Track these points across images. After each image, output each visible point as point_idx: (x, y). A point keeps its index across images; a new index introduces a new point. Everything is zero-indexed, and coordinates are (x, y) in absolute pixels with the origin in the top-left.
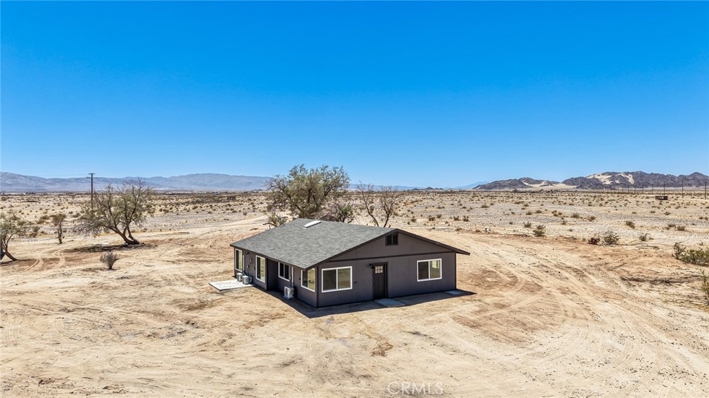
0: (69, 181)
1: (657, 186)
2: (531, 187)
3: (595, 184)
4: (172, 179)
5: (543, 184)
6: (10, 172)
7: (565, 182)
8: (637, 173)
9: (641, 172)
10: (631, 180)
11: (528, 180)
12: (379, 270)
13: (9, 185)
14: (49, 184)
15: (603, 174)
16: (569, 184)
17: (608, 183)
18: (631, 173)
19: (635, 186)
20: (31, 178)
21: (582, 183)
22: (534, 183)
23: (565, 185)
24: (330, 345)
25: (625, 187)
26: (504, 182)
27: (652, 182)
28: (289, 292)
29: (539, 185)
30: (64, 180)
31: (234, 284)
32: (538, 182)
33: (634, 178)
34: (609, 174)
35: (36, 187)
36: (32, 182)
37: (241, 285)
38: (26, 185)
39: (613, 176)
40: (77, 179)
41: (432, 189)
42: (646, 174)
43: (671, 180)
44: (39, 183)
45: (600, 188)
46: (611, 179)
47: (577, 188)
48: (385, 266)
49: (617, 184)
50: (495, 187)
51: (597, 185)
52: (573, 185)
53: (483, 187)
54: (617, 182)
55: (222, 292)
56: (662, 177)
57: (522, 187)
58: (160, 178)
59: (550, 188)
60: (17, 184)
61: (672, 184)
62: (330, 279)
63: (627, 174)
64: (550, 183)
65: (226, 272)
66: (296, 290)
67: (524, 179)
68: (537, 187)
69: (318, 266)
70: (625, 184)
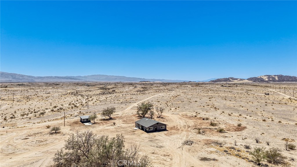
0: (44, 77)
1: (288, 81)
2: (233, 81)
3: (261, 80)
4: (85, 77)
5: (238, 80)
6: (21, 74)
7: (248, 79)
8: (279, 75)
9: (281, 75)
10: (277, 78)
11: (232, 78)
12: (156, 127)
13: (21, 79)
14: (37, 79)
15: (265, 76)
16: (250, 80)
17: (267, 80)
18: (277, 76)
19: (278, 81)
20: (29, 77)
21: (255, 79)
22: (235, 80)
23: (248, 81)
24: (150, 136)
25: (274, 82)
26: (222, 79)
27: (286, 79)
28: (145, 130)
29: (236, 81)
30: (42, 77)
31: (136, 128)
32: (236, 79)
33: (278, 78)
34: (267, 76)
35: (31, 80)
36: (30, 78)
37: (137, 129)
38: (27, 79)
39: (269, 76)
40: (47, 77)
41: (191, 82)
42: (283, 76)
43: (295, 79)
44: (32, 79)
45: (263, 82)
46: (269, 78)
47: (253, 82)
48: (157, 127)
49: (271, 80)
50: (218, 81)
51: (262, 81)
52: (251, 80)
53: (213, 81)
54: (271, 79)
55: (136, 130)
56: (290, 77)
57: (229, 82)
58: (80, 76)
59: (241, 82)
60: (24, 79)
61: (295, 80)
62: (150, 129)
63: (275, 76)
64: (241, 80)
65: (133, 126)
66: (146, 130)
67: (230, 78)
68: (236, 82)
69: (148, 127)
70: (274, 80)
